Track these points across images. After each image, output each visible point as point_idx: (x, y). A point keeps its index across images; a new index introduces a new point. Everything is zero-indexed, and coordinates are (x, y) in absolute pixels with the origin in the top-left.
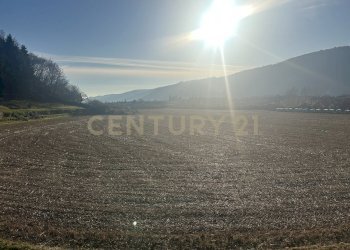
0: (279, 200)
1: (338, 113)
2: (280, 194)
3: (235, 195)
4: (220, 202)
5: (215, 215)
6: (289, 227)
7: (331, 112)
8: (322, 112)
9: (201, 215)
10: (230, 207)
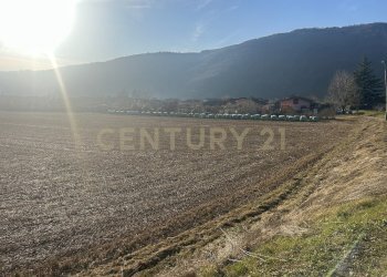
0: (111, 209)
1: (165, 115)
2: (113, 203)
3: (62, 214)
4: (41, 227)
5: (34, 244)
6: (122, 235)
7: (159, 115)
8: (152, 115)
9: (13, 249)
10: (54, 229)
